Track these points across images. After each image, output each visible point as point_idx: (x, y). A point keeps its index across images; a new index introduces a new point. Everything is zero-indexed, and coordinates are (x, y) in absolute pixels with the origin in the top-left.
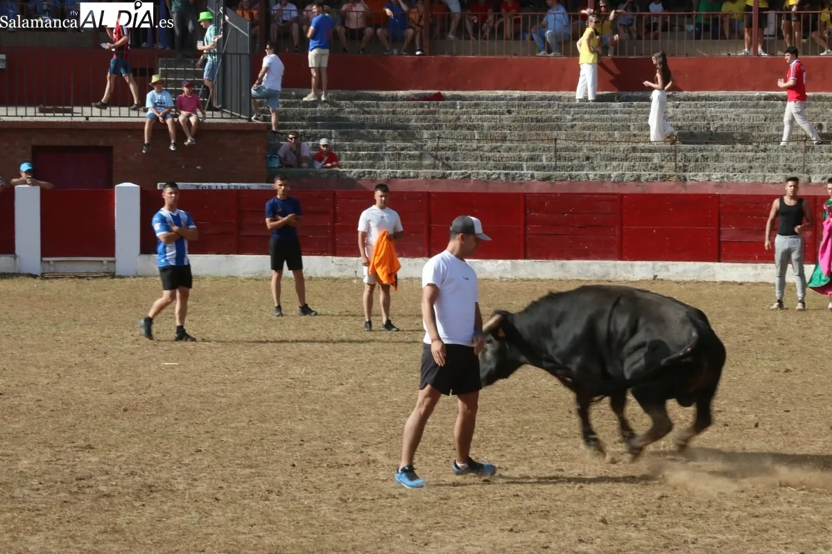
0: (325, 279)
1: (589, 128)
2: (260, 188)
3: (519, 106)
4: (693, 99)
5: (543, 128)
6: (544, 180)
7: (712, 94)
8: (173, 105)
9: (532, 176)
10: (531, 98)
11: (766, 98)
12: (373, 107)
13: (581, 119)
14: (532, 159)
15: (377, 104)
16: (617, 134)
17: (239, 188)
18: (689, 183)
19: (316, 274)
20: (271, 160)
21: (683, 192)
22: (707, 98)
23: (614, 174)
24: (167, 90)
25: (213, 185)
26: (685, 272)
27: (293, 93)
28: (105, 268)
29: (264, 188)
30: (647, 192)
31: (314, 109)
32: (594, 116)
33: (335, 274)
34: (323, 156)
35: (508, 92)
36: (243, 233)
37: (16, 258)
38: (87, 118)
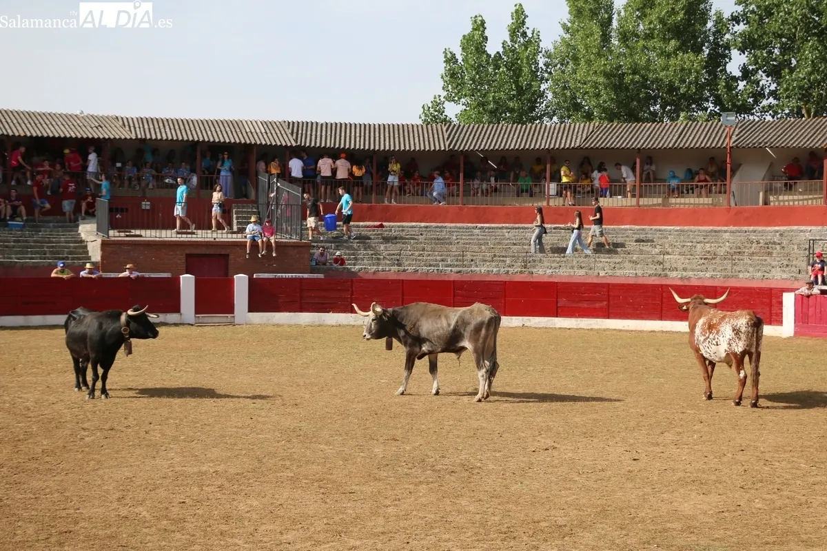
1: (467, 244)
2: (309, 277)
3: (425, 231)
4: (516, 228)
5: (442, 244)
6: (457, 272)
7: (526, 225)
9: (451, 271)
10: (430, 227)
11: (555, 228)
13: (461, 239)
14: (443, 260)
16: (483, 247)
18: (534, 274)
21: (531, 280)
22: (523, 228)
23: (495, 270)
25: (284, 275)
26: (539, 322)
28: (229, 320)
29: (311, 277)
30: (512, 280)
32: (468, 237)
33: (352, 323)
34: (338, 261)
35: (417, 224)
36: (303, 301)
37: (181, 314)
38: (215, 239)
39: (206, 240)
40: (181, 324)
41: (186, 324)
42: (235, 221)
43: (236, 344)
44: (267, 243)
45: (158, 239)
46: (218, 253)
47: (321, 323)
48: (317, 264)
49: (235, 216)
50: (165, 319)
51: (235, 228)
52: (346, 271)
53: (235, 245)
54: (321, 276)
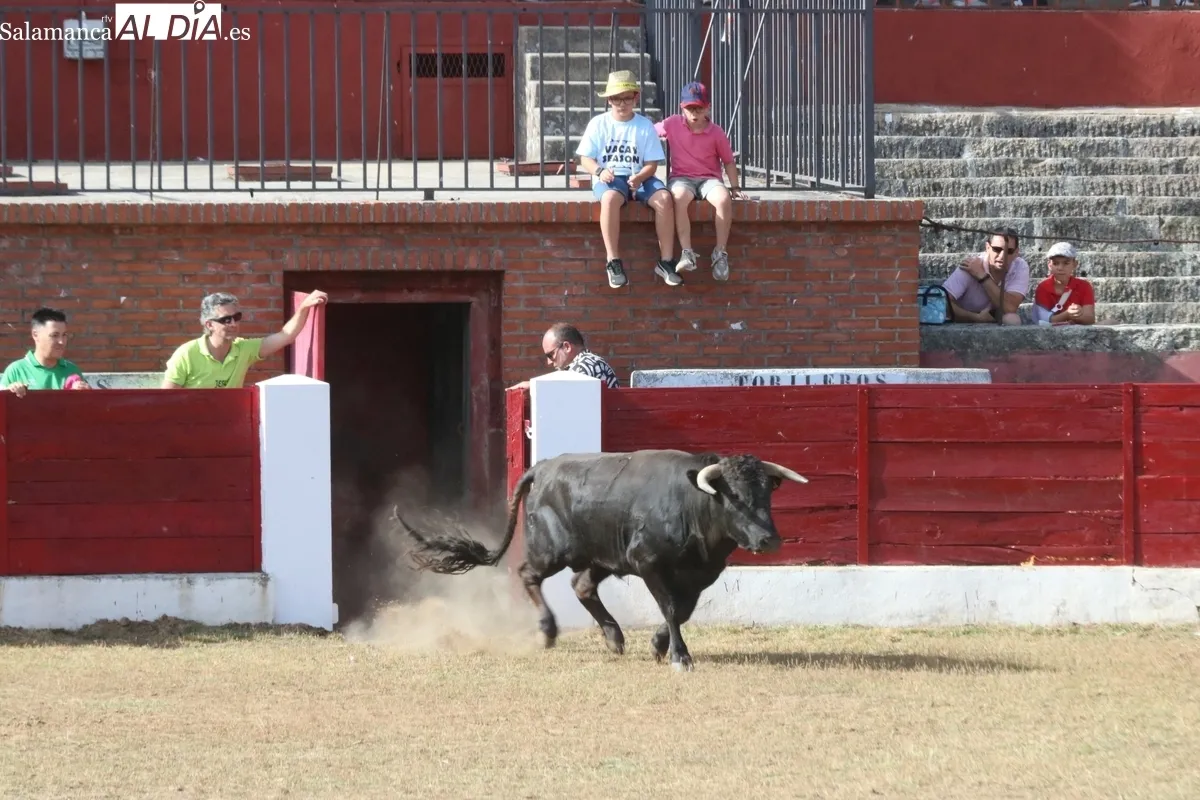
0: (1116, 628)
2: (912, 381)
8: (661, 156)
12: (1115, 152)
15: (1126, 144)
17: (853, 381)
19: (1088, 616)
20: (925, 303)
24: (643, 114)
25: (784, 375)
27: (889, 118)
29: (923, 381)
31: (956, 161)
33: (1139, 616)
34: (1058, 291)
36: (882, 506)
37: (265, 580)
38: (429, 193)
39: (387, 198)
40: (263, 627)
41: (291, 628)
42: (532, 114)
43: (538, 715)
44: (691, 208)
45: (143, 199)
46: (448, 264)
47: (980, 618)
48: (952, 317)
49: (531, 87)
50: (185, 600)
51: (533, 151)
52: (1102, 349)
53: (531, 226)
54: (976, 375)
